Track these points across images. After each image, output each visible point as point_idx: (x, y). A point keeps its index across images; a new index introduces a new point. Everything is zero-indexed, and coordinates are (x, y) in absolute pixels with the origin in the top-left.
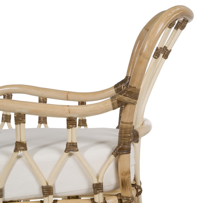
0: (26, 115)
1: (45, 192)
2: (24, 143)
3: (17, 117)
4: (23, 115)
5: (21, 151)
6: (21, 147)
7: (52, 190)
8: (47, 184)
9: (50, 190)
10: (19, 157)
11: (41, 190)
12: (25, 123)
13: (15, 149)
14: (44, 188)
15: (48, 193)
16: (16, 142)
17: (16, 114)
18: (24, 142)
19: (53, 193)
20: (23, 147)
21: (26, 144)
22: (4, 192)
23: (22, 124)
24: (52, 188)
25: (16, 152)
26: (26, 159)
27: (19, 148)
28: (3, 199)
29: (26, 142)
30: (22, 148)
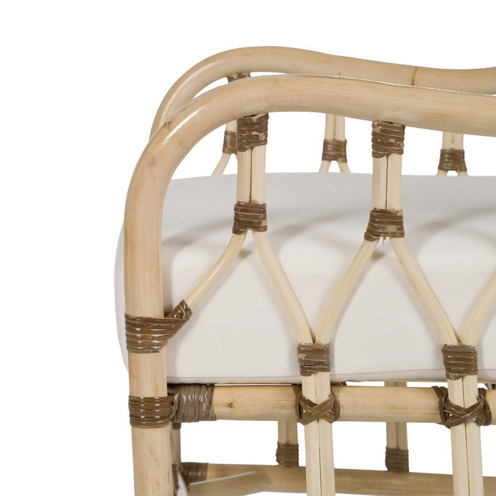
0: (407, 128)
1: (453, 362)
2: (398, 214)
3: (383, 136)
4: (399, 128)
5: (384, 239)
6: (390, 226)
7: (475, 359)
8: (459, 341)
9: (470, 360)
10: (377, 256)
11: (441, 356)
12: (401, 152)
13: (368, 230)
14: (451, 353)
15: (463, 369)
16: (372, 209)
17: (381, 125)
18: (397, 211)
19: (478, 368)
20: (395, 227)
21: (401, 217)
22: (333, 356)
23: (394, 156)
24: (475, 353)
25: (374, 240)
26: (401, 262)
27: (384, 228)
28: (330, 375)
29: (402, 211)
30: (393, 229)
